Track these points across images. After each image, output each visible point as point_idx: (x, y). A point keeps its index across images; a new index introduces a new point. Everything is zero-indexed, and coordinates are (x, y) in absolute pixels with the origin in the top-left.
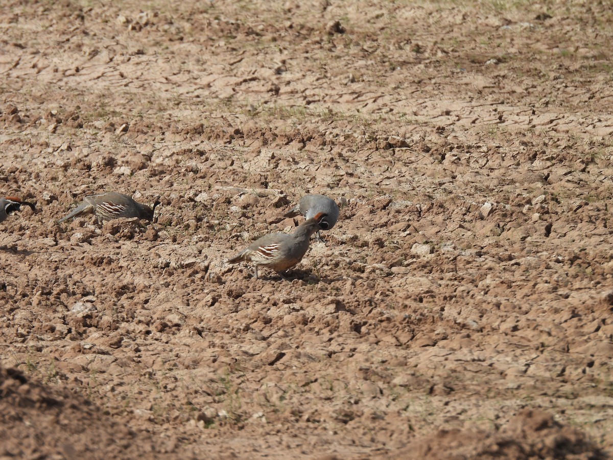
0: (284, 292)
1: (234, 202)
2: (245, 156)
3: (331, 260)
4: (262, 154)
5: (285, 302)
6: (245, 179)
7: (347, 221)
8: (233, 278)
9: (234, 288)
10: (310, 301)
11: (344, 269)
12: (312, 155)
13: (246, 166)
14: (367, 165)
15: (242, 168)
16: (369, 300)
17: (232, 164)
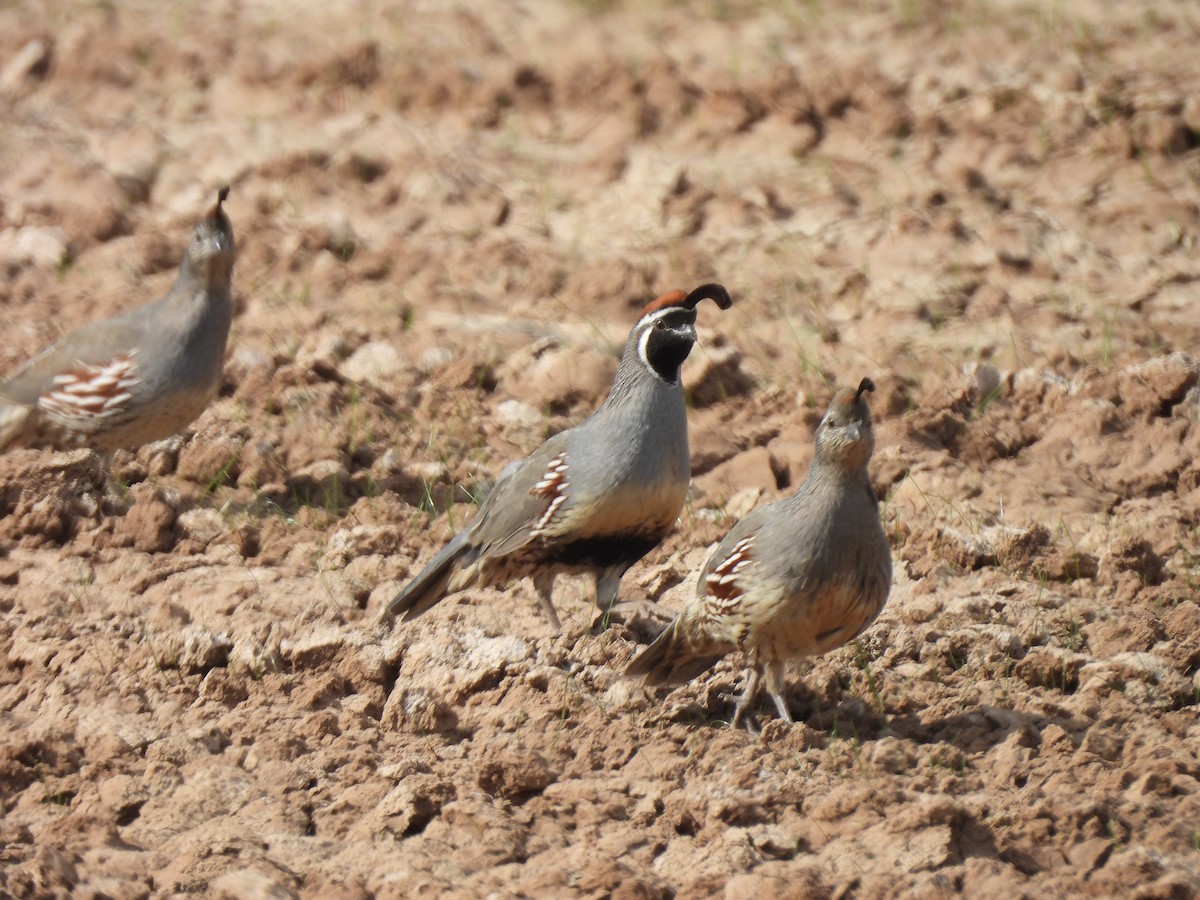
0: (726, 776)
1: (507, 385)
2: (559, 185)
3: (932, 638)
4: (636, 174)
5: (731, 817)
6: (557, 284)
7: (1003, 465)
8: (506, 712)
9: (508, 756)
10: (840, 815)
11: (989, 675)
12: (853, 181)
13: (564, 227)
14: (1092, 221)
15: (546, 233)
16: (1095, 812)
17: (503, 218)
